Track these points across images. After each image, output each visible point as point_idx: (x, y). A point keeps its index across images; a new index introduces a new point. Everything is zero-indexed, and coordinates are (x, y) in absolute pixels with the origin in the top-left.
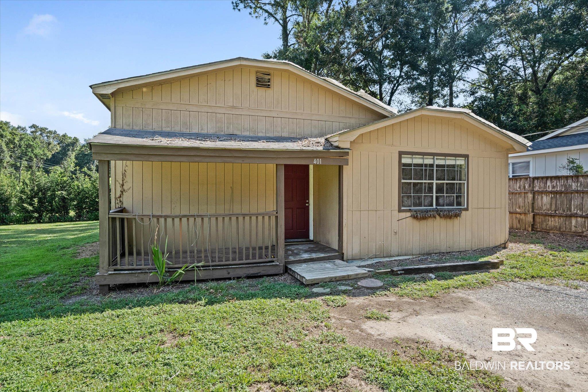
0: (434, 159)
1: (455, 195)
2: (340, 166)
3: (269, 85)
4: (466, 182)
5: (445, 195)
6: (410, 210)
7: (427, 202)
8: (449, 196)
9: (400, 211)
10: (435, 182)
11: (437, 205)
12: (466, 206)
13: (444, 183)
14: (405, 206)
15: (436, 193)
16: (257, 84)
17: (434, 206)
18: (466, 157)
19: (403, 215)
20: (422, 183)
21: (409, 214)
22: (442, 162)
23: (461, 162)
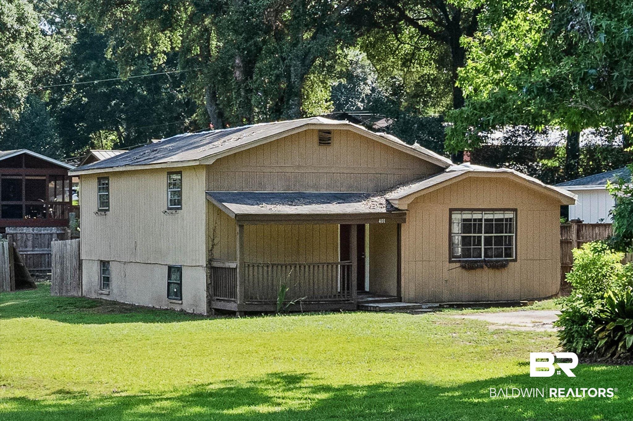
0: (482, 213)
1: (503, 247)
2: (398, 224)
3: (330, 143)
4: (514, 234)
5: (493, 247)
6: (459, 261)
7: (476, 253)
8: (497, 248)
9: (450, 262)
10: (483, 235)
11: (485, 256)
12: (514, 258)
13: (492, 236)
14: (455, 258)
15: (485, 245)
16: (320, 143)
17: (483, 258)
18: (515, 210)
19: (454, 265)
20: (471, 236)
21: (458, 265)
22: (490, 217)
23: (509, 215)
